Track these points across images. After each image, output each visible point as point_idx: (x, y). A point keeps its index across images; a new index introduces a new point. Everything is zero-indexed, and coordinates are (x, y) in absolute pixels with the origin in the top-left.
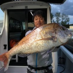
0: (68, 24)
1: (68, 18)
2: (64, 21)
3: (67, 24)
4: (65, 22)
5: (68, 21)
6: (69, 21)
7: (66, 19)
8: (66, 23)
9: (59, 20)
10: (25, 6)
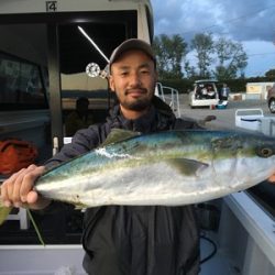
0: (243, 75)
1: (240, 53)
3: (238, 75)
4: (230, 67)
5: (242, 65)
6: (245, 64)
7: (235, 57)
8: (234, 72)
9: (207, 61)
10: (47, 3)
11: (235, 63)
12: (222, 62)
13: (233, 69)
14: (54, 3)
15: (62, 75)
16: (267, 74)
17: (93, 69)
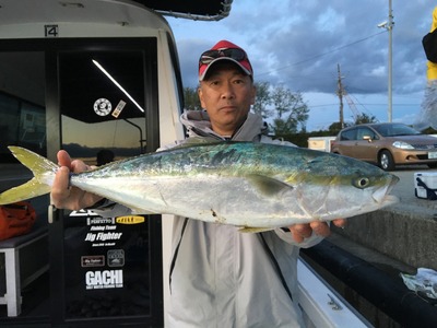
0: (304, 129)
1: (300, 104)
2: (285, 116)
3: (299, 129)
4: (289, 121)
5: (303, 118)
6: (306, 117)
7: (294, 110)
8: (293, 126)
9: (263, 114)
10: (46, 27)
11: (295, 116)
12: (280, 114)
13: (292, 123)
14: (54, 27)
15: (63, 116)
16: (331, 127)
17: (103, 106)
